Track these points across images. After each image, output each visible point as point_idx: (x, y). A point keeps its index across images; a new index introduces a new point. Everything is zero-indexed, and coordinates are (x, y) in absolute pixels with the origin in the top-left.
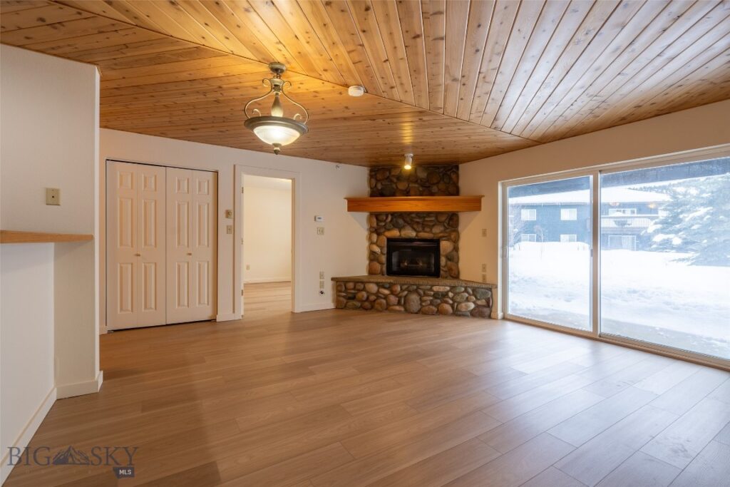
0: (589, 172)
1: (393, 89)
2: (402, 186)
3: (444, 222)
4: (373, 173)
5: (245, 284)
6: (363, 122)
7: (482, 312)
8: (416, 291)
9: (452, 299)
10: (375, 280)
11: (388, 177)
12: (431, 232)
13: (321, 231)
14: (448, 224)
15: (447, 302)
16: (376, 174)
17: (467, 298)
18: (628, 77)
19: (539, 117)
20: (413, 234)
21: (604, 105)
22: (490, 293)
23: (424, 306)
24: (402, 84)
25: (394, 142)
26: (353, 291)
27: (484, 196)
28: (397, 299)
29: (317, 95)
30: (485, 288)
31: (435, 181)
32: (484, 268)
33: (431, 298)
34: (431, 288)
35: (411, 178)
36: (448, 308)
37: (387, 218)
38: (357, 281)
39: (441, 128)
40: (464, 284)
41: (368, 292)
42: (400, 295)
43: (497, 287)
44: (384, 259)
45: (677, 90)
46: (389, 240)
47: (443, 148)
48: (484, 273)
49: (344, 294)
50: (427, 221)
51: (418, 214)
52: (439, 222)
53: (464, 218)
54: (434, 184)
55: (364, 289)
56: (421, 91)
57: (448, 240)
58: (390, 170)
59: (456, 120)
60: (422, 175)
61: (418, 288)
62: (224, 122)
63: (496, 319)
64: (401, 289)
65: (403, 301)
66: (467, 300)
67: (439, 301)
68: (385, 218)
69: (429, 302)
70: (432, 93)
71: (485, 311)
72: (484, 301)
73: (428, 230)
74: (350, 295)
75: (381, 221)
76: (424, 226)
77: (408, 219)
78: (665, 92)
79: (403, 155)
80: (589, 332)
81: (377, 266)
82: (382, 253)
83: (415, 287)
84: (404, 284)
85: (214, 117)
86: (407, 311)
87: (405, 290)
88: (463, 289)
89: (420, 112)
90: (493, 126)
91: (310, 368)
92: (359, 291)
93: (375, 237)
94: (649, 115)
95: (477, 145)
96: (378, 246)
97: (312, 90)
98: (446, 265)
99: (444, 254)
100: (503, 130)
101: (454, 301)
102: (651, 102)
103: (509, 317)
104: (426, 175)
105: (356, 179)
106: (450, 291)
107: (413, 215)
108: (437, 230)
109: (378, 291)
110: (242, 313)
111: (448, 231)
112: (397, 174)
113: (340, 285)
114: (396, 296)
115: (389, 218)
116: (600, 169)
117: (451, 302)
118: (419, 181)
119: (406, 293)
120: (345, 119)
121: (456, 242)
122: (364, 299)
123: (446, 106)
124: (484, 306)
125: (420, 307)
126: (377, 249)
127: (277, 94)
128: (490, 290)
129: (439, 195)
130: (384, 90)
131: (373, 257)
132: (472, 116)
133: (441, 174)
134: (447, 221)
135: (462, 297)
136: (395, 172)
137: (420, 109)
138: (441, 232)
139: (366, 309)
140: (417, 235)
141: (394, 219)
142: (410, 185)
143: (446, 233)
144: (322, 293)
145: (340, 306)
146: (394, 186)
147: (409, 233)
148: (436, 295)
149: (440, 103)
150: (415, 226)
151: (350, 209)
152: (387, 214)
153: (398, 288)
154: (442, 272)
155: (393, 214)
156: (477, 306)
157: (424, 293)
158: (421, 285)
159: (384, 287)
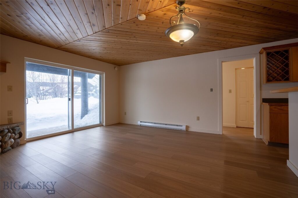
7: (18, 143)
17: (11, 136)
27: (9, 63)
30: (17, 127)
32: (10, 113)
43: (23, 124)
48: (9, 117)
63: (25, 144)
72: (18, 134)
88: (7, 131)
124: (18, 138)
127: (181, 15)
156: (15, 140)
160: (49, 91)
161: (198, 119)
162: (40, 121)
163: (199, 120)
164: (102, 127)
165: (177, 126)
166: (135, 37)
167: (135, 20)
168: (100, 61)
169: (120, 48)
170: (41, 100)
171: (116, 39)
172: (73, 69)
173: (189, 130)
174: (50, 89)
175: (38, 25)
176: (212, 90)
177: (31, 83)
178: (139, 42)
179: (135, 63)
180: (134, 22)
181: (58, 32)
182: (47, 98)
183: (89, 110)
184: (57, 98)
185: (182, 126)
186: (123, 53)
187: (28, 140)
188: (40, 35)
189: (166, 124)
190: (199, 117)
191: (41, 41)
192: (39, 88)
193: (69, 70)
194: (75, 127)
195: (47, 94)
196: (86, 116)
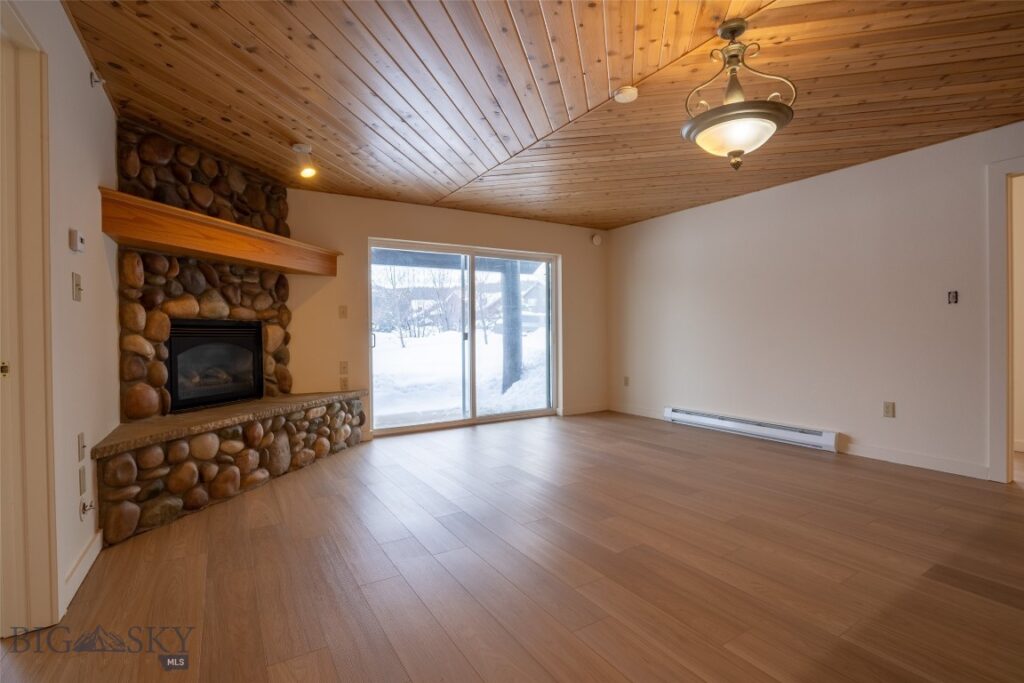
2: (204, 196)
3: (271, 290)
4: (135, 138)
7: (358, 436)
8: (286, 428)
9: (329, 427)
11: (170, 163)
12: (252, 307)
14: (277, 294)
15: (323, 434)
17: (345, 419)
20: (223, 310)
22: (363, 404)
23: (296, 454)
26: (162, 472)
27: (342, 254)
28: (259, 454)
30: (356, 399)
31: (263, 207)
32: (344, 368)
33: (305, 434)
34: (306, 414)
35: (220, 182)
36: (327, 443)
37: (171, 265)
41: (200, 460)
42: (264, 443)
43: (368, 394)
44: (165, 372)
48: (343, 376)
49: (139, 489)
50: (248, 283)
52: (265, 289)
53: (297, 284)
54: (258, 211)
55: (192, 455)
57: (277, 324)
58: (176, 148)
60: (239, 186)
61: (287, 420)
63: (370, 440)
64: (265, 430)
65: (267, 458)
66: (344, 422)
67: (315, 436)
68: (165, 265)
69: (303, 443)
71: (359, 432)
72: (358, 417)
73: (248, 302)
74: (153, 487)
75: (155, 275)
76: (243, 294)
77: (215, 276)
81: (153, 395)
82: (158, 357)
83: (283, 420)
84: (268, 419)
86: (274, 474)
87: (270, 431)
88: (339, 405)
92: (179, 463)
93: (142, 314)
96: (148, 338)
98: (275, 371)
99: (270, 350)
101: (332, 430)
104: (243, 186)
106: (327, 413)
107: (225, 268)
108: (263, 304)
109: (221, 448)
111: (276, 306)
112: (191, 163)
114: (258, 448)
115: (176, 270)
117: (328, 432)
119: (272, 436)
121: (285, 327)
122: (193, 481)
124: (357, 426)
125: (291, 458)
126: (145, 347)
127: (733, 70)
128: (359, 399)
133: (265, 196)
134: (275, 289)
135: (339, 417)
136: (190, 159)
138: (267, 308)
139: (198, 507)
140: (231, 314)
141: (188, 273)
142: (218, 200)
143: (275, 310)
144: (85, 507)
146: (185, 189)
147: (218, 307)
148: (313, 426)
150: (230, 294)
152: (169, 258)
153: (260, 430)
155: (184, 260)
156: (353, 428)
158: (292, 413)
159: (234, 436)
160: (432, 313)
161: (891, 410)
162: (405, 392)
163: (894, 416)
164: (554, 419)
165: (803, 431)
166: (625, 146)
167: (609, 106)
168: (547, 221)
169: (591, 179)
170: (413, 339)
171: (574, 161)
172: (473, 254)
173: (850, 453)
174: (434, 308)
175: (389, 161)
176: (954, 297)
177: (390, 294)
178: (644, 156)
179: (653, 217)
180: (609, 111)
181: (429, 168)
182: (426, 333)
183: (524, 369)
184: (450, 332)
185: (819, 433)
186: (607, 194)
187: (376, 434)
188: (396, 182)
189: (760, 424)
190: (894, 404)
191: (399, 193)
192: (410, 304)
193: (463, 256)
194: (479, 413)
195: (427, 321)
196: (515, 385)
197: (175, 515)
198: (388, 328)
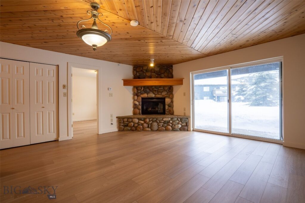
0: (227, 68)
1: (152, 24)
2: (148, 74)
3: (167, 90)
4: (135, 68)
5: (73, 122)
6: (134, 41)
7: (184, 128)
8: (156, 121)
9: (172, 124)
10: (137, 117)
11: (142, 70)
12: (161, 94)
13: (111, 95)
14: (169, 91)
15: (169, 125)
16: (136, 69)
17: (178, 123)
18: (249, 26)
19: (211, 43)
20: (153, 96)
21: (236, 40)
22: (187, 120)
23: (159, 127)
24: (157, 21)
25: (147, 53)
26: (126, 123)
27: (184, 78)
28: (147, 125)
29: (114, 24)
30: (185, 118)
31: (163, 72)
32: (184, 109)
33: (162, 124)
34: (163, 119)
35: (152, 70)
36: (170, 127)
37: (141, 88)
38: (128, 118)
39: (169, 46)
40: (177, 117)
41: (134, 123)
42: (149, 123)
43: (190, 117)
44: (140, 107)
45: (264, 34)
46: (143, 99)
47: (168, 57)
48: (184, 112)
49: (123, 124)
50: (160, 90)
51: (156, 86)
52: (165, 90)
53: (175, 88)
54: (162, 73)
55: (132, 121)
56: (164, 26)
57: (168, 98)
58: (142, 67)
59: (176, 43)
60: (157, 69)
61: (157, 119)
62: (63, 38)
63: (190, 131)
64: (149, 120)
65: (150, 126)
66: (178, 124)
67: (166, 125)
68: (140, 89)
69: (162, 126)
70: (169, 27)
71: (185, 127)
72: (185, 123)
73: (160, 93)
74: (125, 125)
75: (139, 90)
76: (158, 92)
77: (151, 89)
78: (258, 35)
79: (150, 60)
80: (228, 134)
81: (138, 111)
82: (139, 104)
83: (155, 119)
84: (150, 118)
85: (57, 35)
86: (152, 130)
87: (151, 121)
88: (176, 119)
89: (162, 37)
90: (192, 47)
91: (111, 161)
92: (130, 122)
93: (136, 97)
94: (250, 45)
95: (182, 56)
96: (138, 101)
97: (112, 21)
98: (168, 109)
99: (167, 104)
100: (195, 49)
101: (172, 125)
102: (252, 39)
103: (195, 130)
104: (159, 69)
105: (127, 71)
106: (171, 120)
107: (154, 87)
108: (164, 93)
109: (139, 122)
110: (72, 136)
111: (168, 94)
112: (145, 69)
113: (121, 120)
114: (147, 124)
115: (143, 89)
116: (231, 67)
117: (171, 125)
118: (156, 72)
119: (151, 122)
120: (126, 39)
121: (172, 99)
122: (132, 126)
123: (174, 35)
124: (185, 126)
125: (158, 128)
126: (137, 103)
127: (95, 19)
128: (187, 119)
129: (164, 78)
130: (148, 24)
131: (135, 107)
132: (184, 41)
133: (165, 69)
134: (168, 90)
135: (176, 122)
136: (145, 68)
137: (163, 36)
138: (165, 95)
139: (133, 130)
140: (155, 96)
141: (145, 89)
142: (152, 74)
143: (168, 95)
144: (112, 124)
145: (120, 130)
146: (145, 74)
147: (152, 95)
148: (165, 122)
149: (172, 34)
150: (154, 92)
151: (125, 84)
152: (141, 87)
153: (148, 120)
154: (166, 112)
155: (144, 87)
156: (182, 126)
157: (159, 122)
158: (158, 118)
159: (141, 120)
197: (128, 130)
198: (197, 99)
